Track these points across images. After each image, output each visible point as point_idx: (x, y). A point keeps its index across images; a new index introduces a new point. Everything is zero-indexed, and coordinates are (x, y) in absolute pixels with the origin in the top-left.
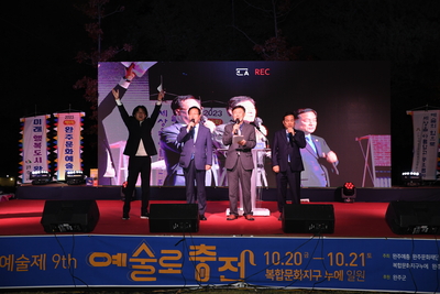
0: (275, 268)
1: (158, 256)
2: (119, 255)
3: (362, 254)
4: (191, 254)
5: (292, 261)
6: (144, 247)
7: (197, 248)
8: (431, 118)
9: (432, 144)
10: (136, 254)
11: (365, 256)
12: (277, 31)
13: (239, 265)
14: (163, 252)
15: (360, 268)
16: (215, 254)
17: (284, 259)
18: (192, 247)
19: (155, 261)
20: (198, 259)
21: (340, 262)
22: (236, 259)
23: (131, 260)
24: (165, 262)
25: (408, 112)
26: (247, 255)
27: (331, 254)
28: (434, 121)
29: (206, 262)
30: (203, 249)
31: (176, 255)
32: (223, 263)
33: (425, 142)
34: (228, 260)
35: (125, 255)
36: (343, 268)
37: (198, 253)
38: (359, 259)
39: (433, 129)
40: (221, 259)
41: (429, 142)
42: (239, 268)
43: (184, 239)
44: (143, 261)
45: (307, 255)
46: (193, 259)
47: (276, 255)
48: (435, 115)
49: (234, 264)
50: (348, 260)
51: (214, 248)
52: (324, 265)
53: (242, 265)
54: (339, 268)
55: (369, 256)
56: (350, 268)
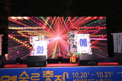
0: (77, 79)
1: (30, 76)
2: (14, 76)
3: (110, 72)
4: (44, 74)
5: (83, 76)
6: (24, 72)
7: (46, 72)
8: (119, 35)
9: (120, 44)
10: (21, 76)
11: (111, 73)
12: (68, 10)
13: (63, 78)
14: (32, 74)
15: (109, 78)
16: (53, 74)
17: (80, 75)
18: (44, 72)
19: (29, 78)
20: (46, 76)
21: (101, 76)
22: (61, 76)
23: (19, 78)
24: (33, 78)
25: (112, 34)
26: (66, 74)
27: (98, 73)
28: (120, 36)
29: (50, 78)
30: (48, 72)
31: (38, 75)
32: (56, 78)
33: (117, 43)
34: (58, 77)
35: (16, 76)
36: (103, 78)
37: (46, 74)
38: (109, 74)
39: (120, 39)
40: (55, 76)
41: (118, 43)
42: (63, 80)
43: (41, 69)
44: (24, 78)
45: (89, 74)
46: (44, 76)
47: (77, 74)
48: (120, 34)
49: (61, 78)
50: (104, 75)
51: (53, 72)
52: (96, 77)
53: (64, 78)
54: (101, 78)
55: (112, 73)
56: (105, 78)
